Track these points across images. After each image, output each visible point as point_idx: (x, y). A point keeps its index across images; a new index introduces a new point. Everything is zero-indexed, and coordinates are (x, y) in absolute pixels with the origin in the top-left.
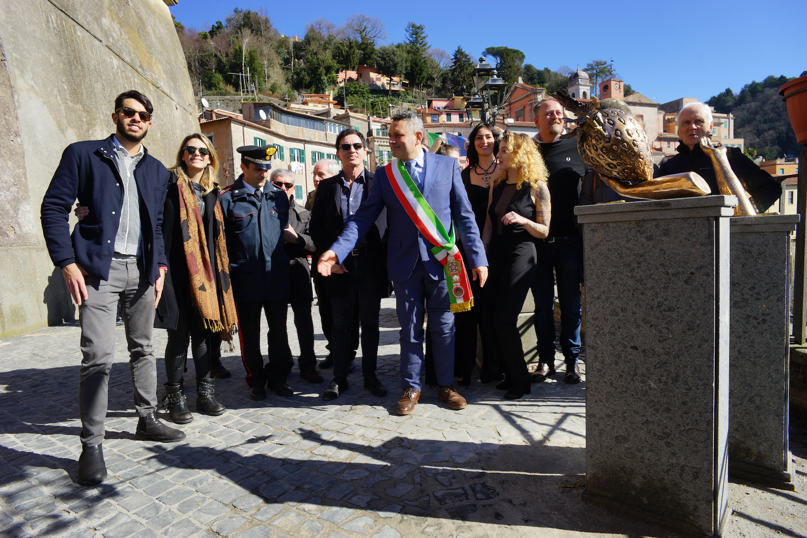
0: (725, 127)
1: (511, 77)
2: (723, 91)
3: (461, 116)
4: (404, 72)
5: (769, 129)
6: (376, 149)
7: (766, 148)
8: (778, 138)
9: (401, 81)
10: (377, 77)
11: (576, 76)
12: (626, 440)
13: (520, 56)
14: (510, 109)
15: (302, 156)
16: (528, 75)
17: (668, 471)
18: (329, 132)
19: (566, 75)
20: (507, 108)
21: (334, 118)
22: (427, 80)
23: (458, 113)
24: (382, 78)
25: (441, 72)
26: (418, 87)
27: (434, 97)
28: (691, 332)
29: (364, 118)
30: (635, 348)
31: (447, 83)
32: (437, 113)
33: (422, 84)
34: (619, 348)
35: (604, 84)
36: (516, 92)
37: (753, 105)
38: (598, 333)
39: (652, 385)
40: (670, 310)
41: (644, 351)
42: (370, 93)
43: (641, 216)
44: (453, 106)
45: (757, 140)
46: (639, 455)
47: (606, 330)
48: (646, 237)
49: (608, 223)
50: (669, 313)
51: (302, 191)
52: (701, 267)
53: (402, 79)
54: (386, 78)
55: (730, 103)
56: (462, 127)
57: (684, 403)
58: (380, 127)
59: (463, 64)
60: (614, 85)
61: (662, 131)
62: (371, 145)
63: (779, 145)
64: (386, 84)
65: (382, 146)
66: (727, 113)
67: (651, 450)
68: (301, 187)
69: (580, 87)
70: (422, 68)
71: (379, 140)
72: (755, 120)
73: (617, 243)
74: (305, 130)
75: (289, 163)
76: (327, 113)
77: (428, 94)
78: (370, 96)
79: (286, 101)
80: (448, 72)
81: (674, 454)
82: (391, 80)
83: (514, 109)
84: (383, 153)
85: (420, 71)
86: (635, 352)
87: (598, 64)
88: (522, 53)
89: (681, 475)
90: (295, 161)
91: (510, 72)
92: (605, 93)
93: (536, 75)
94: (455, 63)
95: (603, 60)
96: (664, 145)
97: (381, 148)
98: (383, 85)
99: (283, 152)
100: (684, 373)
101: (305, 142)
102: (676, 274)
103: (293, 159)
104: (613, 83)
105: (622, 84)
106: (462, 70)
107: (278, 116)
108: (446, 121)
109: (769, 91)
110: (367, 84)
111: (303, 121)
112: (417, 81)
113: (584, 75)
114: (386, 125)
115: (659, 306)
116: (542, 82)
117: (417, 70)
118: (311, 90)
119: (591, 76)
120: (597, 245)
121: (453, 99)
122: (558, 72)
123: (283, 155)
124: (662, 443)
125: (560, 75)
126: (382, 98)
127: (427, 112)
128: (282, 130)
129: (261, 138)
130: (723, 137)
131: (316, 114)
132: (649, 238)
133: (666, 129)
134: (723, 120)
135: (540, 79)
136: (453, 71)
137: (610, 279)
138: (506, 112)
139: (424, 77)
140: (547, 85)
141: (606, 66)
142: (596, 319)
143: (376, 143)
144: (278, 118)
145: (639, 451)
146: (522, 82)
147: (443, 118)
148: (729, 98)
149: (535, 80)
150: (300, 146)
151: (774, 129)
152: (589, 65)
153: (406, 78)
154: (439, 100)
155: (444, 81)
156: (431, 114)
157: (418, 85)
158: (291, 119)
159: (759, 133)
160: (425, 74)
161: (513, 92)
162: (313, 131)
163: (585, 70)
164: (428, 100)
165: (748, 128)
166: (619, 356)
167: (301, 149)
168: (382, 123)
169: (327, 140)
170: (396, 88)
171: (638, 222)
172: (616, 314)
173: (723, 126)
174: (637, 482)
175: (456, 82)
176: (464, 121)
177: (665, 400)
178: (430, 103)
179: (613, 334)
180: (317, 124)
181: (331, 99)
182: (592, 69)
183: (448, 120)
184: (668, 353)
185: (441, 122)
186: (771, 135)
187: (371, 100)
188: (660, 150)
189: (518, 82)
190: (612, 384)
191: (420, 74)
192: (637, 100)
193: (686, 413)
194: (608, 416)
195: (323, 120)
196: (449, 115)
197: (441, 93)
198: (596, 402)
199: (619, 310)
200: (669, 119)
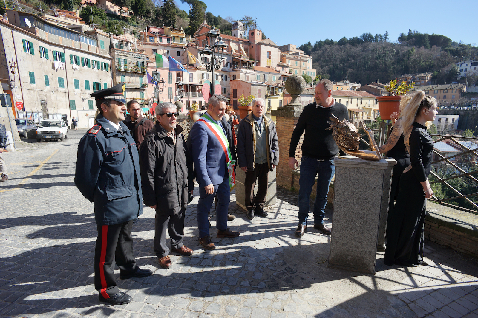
0: (308, 62)
1: (199, 19)
2: (307, 43)
3: (169, 40)
4: (131, 5)
5: (326, 66)
6: (116, 57)
7: (325, 75)
8: (330, 70)
9: (128, 11)
10: (112, 5)
11: (236, 24)
12: (347, 244)
13: (204, 6)
14: (199, 39)
15: (62, 57)
16: (209, 19)
17: (361, 253)
18: (82, 42)
19: (231, 22)
20: (197, 38)
21: (85, 32)
22: (146, 13)
23: (167, 38)
24: (115, 7)
25: (155, 9)
26: (140, 17)
27: (151, 25)
28: (373, 207)
29: (107, 35)
30: (352, 212)
31: (159, 16)
32: (153, 36)
33: (142, 15)
34: (347, 212)
35: (252, 31)
36: (203, 29)
37: (320, 52)
38: (339, 207)
39: (358, 225)
40: (366, 199)
41: (356, 213)
42: (107, 16)
43: (359, 166)
44: (164, 32)
45: (321, 70)
46: (351, 249)
47: (342, 206)
48: (360, 174)
49: (346, 167)
50: (366, 200)
51: (63, 82)
52: (378, 185)
53: (129, 9)
54: (118, 7)
55: (310, 50)
56: (170, 47)
57: (368, 230)
58: (118, 43)
59: (170, 6)
60: (257, 33)
61: (280, 61)
62: (112, 54)
63: (330, 74)
64: (117, 12)
65: (120, 55)
66: (309, 55)
67: (355, 247)
68: (63, 79)
69: (239, 31)
70: (143, 5)
71: (118, 52)
72: (320, 60)
73: (349, 175)
74: (64, 39)
75: (53, 61)
76: (80, 28)
77: (146, 22)
78: (107, 18)
79: (40, 11)
80: (160, 9)
81: (363, 248)
82: (121, 9)
83: (201, 39)
84: (121, 60)
85: (142, 6)
86: (352, 213)
87: (248, 18)
88: (205, 4)
89: (365, 254)
90: (57, 60)
91: (199, 16)
92: (252, 36)
93: (213, 19)
94: (165, 4)
95: (251, 16)
96: (281, 69)
97: (119, 57)
98: (115, 12)
99: (47, 53)
100: (369, 220)
101: (65, 47)
102: (369, 187)
103: (55, 58)
104: (256, 31)
105: (261, 33)
106: (169, 10)
107: (41, 25)
108: (159, 41)
109: (326, 46)
110: (104, 9)
111: (62, 32)
112: (139, 13)
113: (240, 24)
114: (122, 42)
115: (362, 198)
116: (216, 25)
117: (139, 5)
118: (61, 6)
119: (244, 25)
120: (341, 175)
121: (164, 28)
122: (226, 20)
123: (47, 55)
124: (359, 244)
125: (227, 21)
126: (115, 21)
127: (147, 34)
128: (46, 36)
129: (29, 40)
130: (307, 68)
131: (71, 27)
132: (361, 174)
133: (281, 60)
134: (307, 59)
135: (216, 22)
136: (163, 10)
137: (345, 187)
138: (196, 40)
139: (144, 11)
140: (219, 26)
141: (252, 20)
142: (339, 202)
143: (116, 53)
144: (42, 27)
145: (351, 248)
146: (207, 24)
147: (157, 40)
148: (309, 47)
149: (213, 22)
150: (61, 50)
151: (328, 65)
152: (243, 18)
153: (132, 9)
154: (154, 28)
155: (157, 15)
156: (150, 36)
157: (140, 15)
158: (52, 29)
159: (322, 67)
160: (144, 9)
161: (201, 29)
162: (70, 40)
163: (241, 21)
164: (147, 27)
165: (317, 64)
166: (346, 215)
167: (61, 52)
168: (119, 39)
169: (81, 48)
170: (126, 15)
171: (357, 168)
172: (346, 200)
173: (307, 62)
174: (349, 258)
175: (165, 17)
176: (171, 43)
177: (362, 230)
178: (149, 29)
179: (345, 207)
180: (73, 36)
181: (78, 16)
182: (245, 21)
183: (160, 41)
184: (364, 214)
185: (156, 42)
186: (327, 69)
187: (108, 21)
188: (279, 72)
189: (204, 23)
190: (343, 225)
191: (141, 8)
192: (268, 43)
193: (368, 234)
194: (341, 236)
195: (78, 33)
196: (161, 38)
197: (155, 23)
198: (336, 231)
199: (348, 199)
200: (283, 55)
